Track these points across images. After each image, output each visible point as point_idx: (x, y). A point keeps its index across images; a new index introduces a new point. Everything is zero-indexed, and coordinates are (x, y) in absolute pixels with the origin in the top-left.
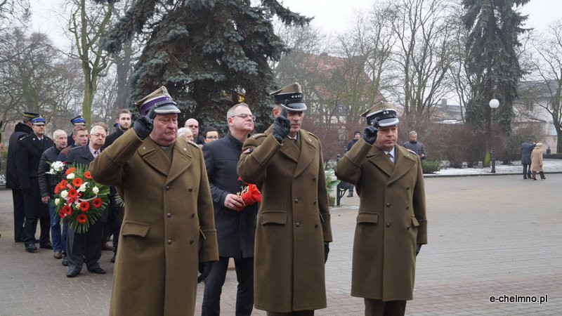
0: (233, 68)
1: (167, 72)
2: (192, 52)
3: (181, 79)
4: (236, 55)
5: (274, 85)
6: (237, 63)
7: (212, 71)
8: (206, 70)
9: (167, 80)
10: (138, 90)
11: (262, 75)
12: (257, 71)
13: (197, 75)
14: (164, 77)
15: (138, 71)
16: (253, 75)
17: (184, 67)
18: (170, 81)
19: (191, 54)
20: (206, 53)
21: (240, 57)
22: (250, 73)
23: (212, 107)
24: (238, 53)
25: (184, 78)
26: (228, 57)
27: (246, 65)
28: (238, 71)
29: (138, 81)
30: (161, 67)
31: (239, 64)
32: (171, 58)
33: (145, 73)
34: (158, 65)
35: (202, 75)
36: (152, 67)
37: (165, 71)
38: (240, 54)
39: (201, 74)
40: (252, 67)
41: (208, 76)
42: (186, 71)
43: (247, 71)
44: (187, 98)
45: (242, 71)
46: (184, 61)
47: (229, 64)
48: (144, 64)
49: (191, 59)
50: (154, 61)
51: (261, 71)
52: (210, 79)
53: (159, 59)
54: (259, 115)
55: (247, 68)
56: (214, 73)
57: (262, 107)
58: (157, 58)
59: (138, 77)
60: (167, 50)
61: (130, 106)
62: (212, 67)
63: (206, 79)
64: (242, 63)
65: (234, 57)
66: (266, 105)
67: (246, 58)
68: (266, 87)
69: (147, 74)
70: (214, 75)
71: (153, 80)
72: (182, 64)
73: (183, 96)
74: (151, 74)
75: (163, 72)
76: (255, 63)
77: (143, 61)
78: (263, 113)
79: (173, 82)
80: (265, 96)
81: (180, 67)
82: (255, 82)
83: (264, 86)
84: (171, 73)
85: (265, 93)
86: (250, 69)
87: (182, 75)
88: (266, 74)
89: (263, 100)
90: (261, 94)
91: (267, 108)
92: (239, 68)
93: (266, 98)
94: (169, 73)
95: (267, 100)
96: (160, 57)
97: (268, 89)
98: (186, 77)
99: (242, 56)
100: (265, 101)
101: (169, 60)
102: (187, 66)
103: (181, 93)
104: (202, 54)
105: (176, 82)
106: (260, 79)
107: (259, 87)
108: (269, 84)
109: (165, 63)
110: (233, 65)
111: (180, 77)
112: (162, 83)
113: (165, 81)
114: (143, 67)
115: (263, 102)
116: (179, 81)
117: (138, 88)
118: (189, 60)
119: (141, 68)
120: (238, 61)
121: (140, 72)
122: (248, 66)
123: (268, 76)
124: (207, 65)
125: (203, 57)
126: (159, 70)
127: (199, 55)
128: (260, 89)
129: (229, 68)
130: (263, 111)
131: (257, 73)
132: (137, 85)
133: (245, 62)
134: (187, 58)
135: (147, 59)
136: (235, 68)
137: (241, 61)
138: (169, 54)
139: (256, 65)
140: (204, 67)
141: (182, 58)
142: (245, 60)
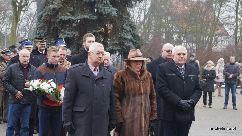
0: (101, 12)
1: (60, 13)
3: (68, 18)
4: (104, 3)
5: (130, 23)
6: (104, 9)
7: (88, 13)
8: (85, 13)
9: (60, 18)
10: (41, 24)
11: (121, 17)
13: (79, 15)
14: (58, 16)
15: (42, 12)
16: (115, 16)
17: (71, 11)
18: (61, 19)
19: (75, 2)
20: (86, 2)
21: (106, 5)
22: (112, 16)
24: (105, 3)
25: (70, 17)
26: (99, 4)
27: (110, 10)
28: (105, 14)
29: (42, 18)
30: (56, 10)
31: (105, 9)
32: (63, 4)
33: (46, 14)
34: (54, 9)
35: (82, 16)
36: (50, 10)
38: (107, 3)
39: (81, 15)
40: (114, 11)
41: (86, 17)
42: (72, 13)
43: (111, 14)
44: (72, 30)
45: (107, 13)
46: (71, 6)
47: (99, 9)
48: (46, 8)
49: (76, 5)
50: (52, 6)
51: (121, 14)
52: (87, 19)
54: (118, 43)
55: (111, 12)
56: (90, 15)
57: (121, 38)
58: (54, 4)
59: (42, 16)
61: (36, 34)
62: (88, 11)
63: (84, 19)
64: (108, 9)
65: (103, 5)
66: (123, 36)
68: (123, 24)
69: (48, 14)
70: (90, 16)
71: (51, 18)
73: (69, 29)
74: (49, 14)
75: (57, 13)
76: (116, 9)
77: (46, 6)
78: (121, 41)
79: (64, 20)
80: (122, 30)
81: (68, 10)
82: (116, 21)
83: (122, 23)
84: (62, 14)
85: (123, 29)
86: (112, 13)
87: (69, 15)
88: (124, 16)
89: (121, 33)
90: (120, 29)
91: (123, 38)
92: (105, 12)
93: (123, 32)
94: (61, 14)
95: (124, 33)
96: (56, 3)
97: (125, 26)
98: (71, 17)
99: (108, 4)
100: (122, 33)
101: (61, 6)
102: (73, 10)
103: (68, 27)
104: (83, 3)
105: (65, 19)
106: (120, 19)
107: (119, 25)
108: (126, 23)
109: (59, 8)
110: (102, 10)
111: (68, 17)
112: (57, 20)
113: (58, 19)
114: (45, 10)
115: (121, 34)
116: (67, 19)
117: (42, 23)
118: (74, 6)
119: (44, 10)
120: (105, 7)
121: (43, 13)
122: (111, 11)
123: (125, 17)
124: (86, 9)
125: (83, 4)
126: (55, 12)
127: (81, 3)
128: (119, 26)
129: (100, 11)
130: (121, 40)
131: (117, 16)
132: (41, 21)
133: (109, 8)
134: (73, 4)
135: (48, 4)
136: (103, 12)
137: (107, 7)
138: (62, 2)
139: (116, 11)
140: (84, 11)
141: (70, 4)
142: (110, 7)
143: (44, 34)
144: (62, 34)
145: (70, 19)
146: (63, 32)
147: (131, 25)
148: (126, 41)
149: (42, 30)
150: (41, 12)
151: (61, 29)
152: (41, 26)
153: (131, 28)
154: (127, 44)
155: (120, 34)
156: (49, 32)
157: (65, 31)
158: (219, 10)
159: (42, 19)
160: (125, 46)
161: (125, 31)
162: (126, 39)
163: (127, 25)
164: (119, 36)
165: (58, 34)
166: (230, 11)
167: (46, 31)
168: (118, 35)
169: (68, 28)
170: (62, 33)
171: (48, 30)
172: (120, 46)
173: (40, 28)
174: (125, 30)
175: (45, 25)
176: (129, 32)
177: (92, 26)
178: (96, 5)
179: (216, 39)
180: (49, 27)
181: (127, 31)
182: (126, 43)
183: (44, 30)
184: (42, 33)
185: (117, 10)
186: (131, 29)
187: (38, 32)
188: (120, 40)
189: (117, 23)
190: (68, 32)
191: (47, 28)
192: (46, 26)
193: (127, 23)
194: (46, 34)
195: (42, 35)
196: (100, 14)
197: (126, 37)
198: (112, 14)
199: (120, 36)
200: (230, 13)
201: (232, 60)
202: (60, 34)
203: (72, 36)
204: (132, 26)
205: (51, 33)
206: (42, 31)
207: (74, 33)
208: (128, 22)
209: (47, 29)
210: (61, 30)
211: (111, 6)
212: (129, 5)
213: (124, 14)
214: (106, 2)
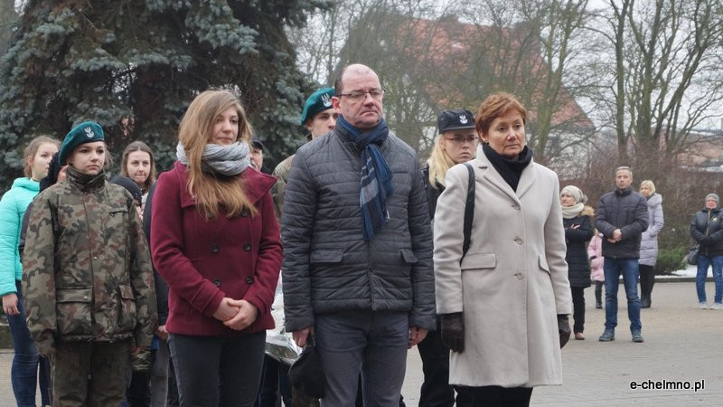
0: (207, 43)
1: (72, 50)
2: (125, 7)
4: (214, 14)
5: (298, 77)
6: (215, 31)
7: (164, 47)
8: (152, 46)
9: (73, 66)
10: (13, 88)
11: (268, 57)
12: (256, 48)
13: (133, 55)
14: (67, 61)
15: (15, 48)
16: (248, 55)
17: (108, 40)
18: (78, 68)
19: (121, 13)
20: (154, 12)
21: (221, 18)
22: (242, 51)
23: (166, 122)
24: (218, 11)
25: (107, 62)
26: (197, 17)
27: (233, 35)
28: (218, 48)
29: (15, 70)
30: (61, 41)
31: (219, 32)
32: (81, 22)
33: (27, 54)
34: (54, 37)
35: (145, 56)
36: (42, 41)
37: (69, 49)
38: (222, 12)
39: (141, 53)
40: (245, 37)
41: (157, 58)
42: (113, 49)
43: (237, 47)
45: (226, 46)
46: (108, 27)
47: (198, 34)
48: (26, 34)
49: (123, 26)
50: (45, 29)
51: (267, 47)
52: (161, 66)
53: (57, 23)
55: (236, 41)
56: (169, 52)
57: (270, 122)
58: (53, 22)
59: (13, 61)
60: (72, 7)
62: (164, 39)
63: (152, 65)
64: (227, 30)
65: (210, 18)
66: (277, 117)
67: (234, 20)
68: (277, 80)
69: (33, 55)
70: (169, 57)
71: (44, 68)
72: (105, 34)
73: (104, 101)
74: (38, 54)
75: (64, 50)
76: (253, 31)
77: (24, 30)
78: (270, 134)
79: (85, 70)
80: (275, 99)
81: (98, 39)
82: (255, 69)
83: (274, 77)
84: (80, 52)
85: (278, 93)
86: (242, 43)
87: (103, 56)
88: (278, 54)
89: (271, 107)
90: (266, 95)
91: (279, 122)
92: (219, 41)
93: (278, 103)
94: (76, 52)
95: (279, 106)
96: (59, 19)
97: (281, 84)
98: (111, 60)
99: (226, 17)
100: (276, 108)
101: (76, 25)
102: (115, 39)
103: (101, 93)
104: (144, 14)
105: (91, 69)
106: (266, 64)
107: (264, 82)
108: (285, 75)
109: (68, 32)
110: (208, 35)
111: (100, 60)
112: (64, 72)
113: (68, 68)
114: (23, 41)
115: (270, 111)
116: (97, 68)
117: (14, 84)
118: (119, 26)
119: (20, 42)
120: (218, 26)
121: (16, 52)
122: (237, 36)
123: (282, 57)
124: (156, 35)
125: (146, 20)
126: (56, 47)
127: (139, 16)
128: (264, 84)
129: (200, 40)
130: (272, 130)
131: (257, 52)
132: (12, 78)
133: (232, 29)
134: (115, 19)
135: (33, 25)
136: (212, 41)
137: (223, 26)
138: (78, 13)
139: (253, 35)
140: (149, 41)
141: (104, 22)
142: (231, 24)
143: (22, 119)
144: (82, 118)
145: (108, 69)
146: (86, 110)
147: (300, 82)
148: (288, 131)
149: (16, 107)
150: (11, 50)
151: (79, 102)
152: (12, 96)
153: (301, 91)
154: (291, 141)
155: (267, 109)
156: (38, 114)
157: (91, 106)
158: (564, 44)
159: (16, 74)
160: (287, 146)
161: (285, 101)
162: (288, 125)
163: (289, 83)
164: (265, 118)
165: (70, 119)
166: (594, 48)
167: (28, 111)
168: (262, 114)
169: (101, 98)
170: (83, 114)
171: (36, 107)
172: (271, 150)
173: (10, 102)
174: (282, 96)
175: (24, 92)
176: (296, 105)
177: (178, 88)
178: (187, 21)
179: (556, 140)
180: (39, 98)
181: (290, 101)
182: (287, 140)
183: (23, 106)
184: (17, 117)
185: (257, 33)
186: (302, 95)
187: (5, 116)
188: (269, 128)
189: (257, 76)
190: (100, 111)
191: (33, 101)
192: (28, 95)
193: (289, 74)
194: (31, 119)
195: (16, 123)
196: (201, 50)
197: (288, 118)
198: (240, 49)
199: (269, 118)
200: (595, 56)
201: (622, 179)
202: (75, 119)
203: (114, 122)
204: (304, 85)
205: (45, 115)
206: (17, 110)
207: (122, 112)
208: (291, 74)
209: (31, 103)
210: (79, 105)
211: (237, 21)
212: (293, 18)
213: (277, 45)
214: (221, 9)
